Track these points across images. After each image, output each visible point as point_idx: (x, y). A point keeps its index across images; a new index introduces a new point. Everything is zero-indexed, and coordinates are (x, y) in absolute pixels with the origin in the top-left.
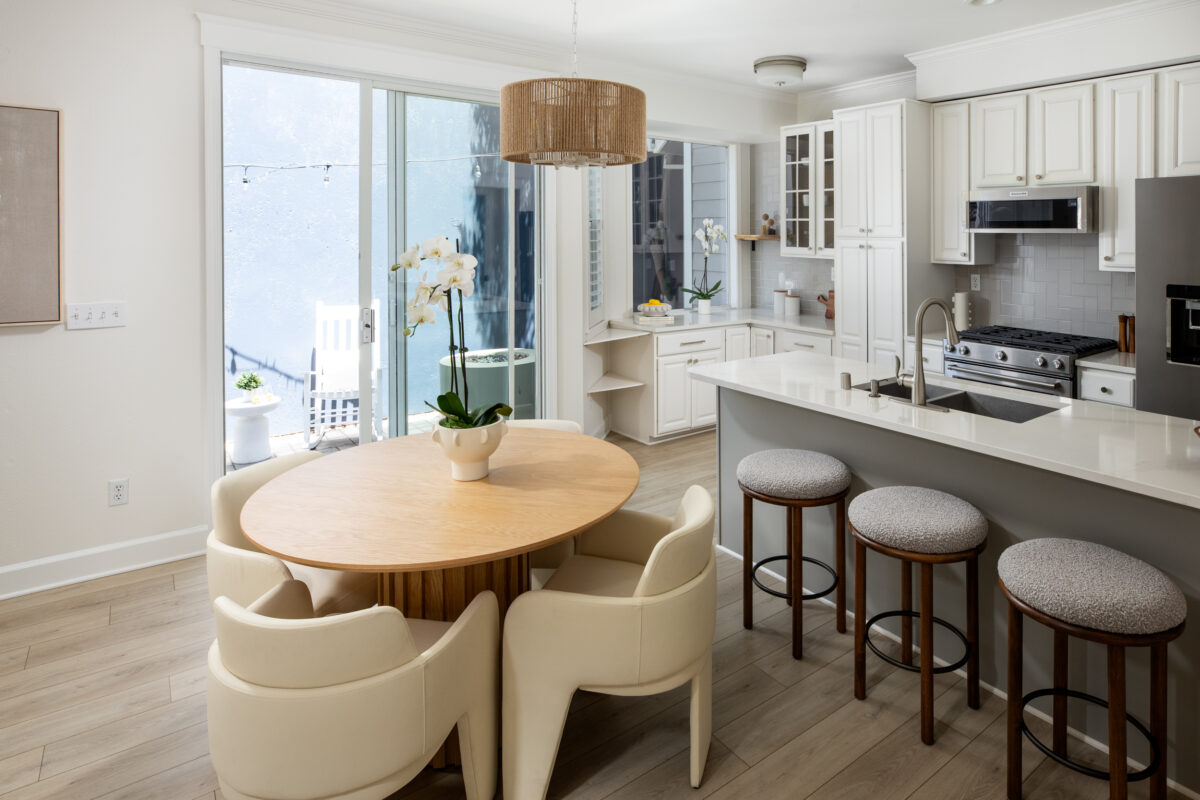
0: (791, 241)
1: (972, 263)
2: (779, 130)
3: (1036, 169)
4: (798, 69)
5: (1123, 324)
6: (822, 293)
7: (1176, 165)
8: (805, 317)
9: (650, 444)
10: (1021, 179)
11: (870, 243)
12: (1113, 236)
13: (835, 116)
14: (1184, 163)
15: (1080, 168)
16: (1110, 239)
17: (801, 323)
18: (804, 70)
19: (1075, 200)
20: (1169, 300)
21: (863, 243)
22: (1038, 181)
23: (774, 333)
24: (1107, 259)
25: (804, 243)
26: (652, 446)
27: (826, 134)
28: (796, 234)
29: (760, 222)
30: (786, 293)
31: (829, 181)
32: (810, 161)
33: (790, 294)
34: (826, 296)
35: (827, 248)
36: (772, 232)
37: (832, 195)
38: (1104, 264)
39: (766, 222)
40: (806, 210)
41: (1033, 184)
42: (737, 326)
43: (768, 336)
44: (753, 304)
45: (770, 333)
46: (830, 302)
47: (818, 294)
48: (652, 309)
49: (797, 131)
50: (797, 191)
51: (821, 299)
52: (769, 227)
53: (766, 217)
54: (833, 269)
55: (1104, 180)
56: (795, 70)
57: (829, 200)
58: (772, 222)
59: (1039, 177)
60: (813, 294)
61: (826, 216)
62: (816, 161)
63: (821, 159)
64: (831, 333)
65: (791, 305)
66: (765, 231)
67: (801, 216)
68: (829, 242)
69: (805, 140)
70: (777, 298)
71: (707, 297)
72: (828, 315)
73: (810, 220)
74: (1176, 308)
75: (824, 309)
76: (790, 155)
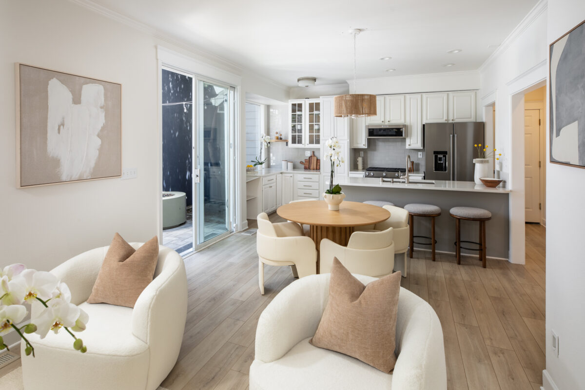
0: (294, 142)
1: (366, 148)
2: (288, 101)
3: (387, 119)
10: (383, 122)
12: (410, 139)
13: (321, 97)
15: (401, 119)
16: (409, 140)
17: (294, 170)
18: (315, 82)
19: (402, 128)
20: (434, 155)
24: (409, 145)
25: (300, 142)
27: (310, 104)
28: (296, 140)
29: (274, 135)
30: (287, 161)
31: (311, 120)
32: (303, 113)
33: (289, 162)
34: (304, 161)
35: (310, 143)
36: (281, 139)
37: (313, 125)
38: (407, 147)
39: (277, 135)
40: (300, 131)
41: (387, 123)
42: (279, 173)
43: (291, 177)
44: (269, 166)
45: (292, 175)
46: (306, 164)
47: (300, 161)
48: (250, 169)
49: (297, 102)
50: (297, 124)
51: (301, 163)
52: (279, 137)
53: (277, 133)
54: (306, 152)
55: (408, 123)
56: (312, 82)
57: (311, 127)
58: (281, 135)
59: (389, 121)
60: (298, 161)
61: (310, 133)
62: (305, 113)
63: (308, 113)
64: (319, 173)
65: (290, 165)
66: (277, 138)
67: (298, 133)
68: (311, 142)
69: (300, 105)
70: (284, 163)
71: (261, 164)
72: (306, 168)
73: (303, 134)
74: (436, 157)
75: (303, 166)
76: (294, 111)
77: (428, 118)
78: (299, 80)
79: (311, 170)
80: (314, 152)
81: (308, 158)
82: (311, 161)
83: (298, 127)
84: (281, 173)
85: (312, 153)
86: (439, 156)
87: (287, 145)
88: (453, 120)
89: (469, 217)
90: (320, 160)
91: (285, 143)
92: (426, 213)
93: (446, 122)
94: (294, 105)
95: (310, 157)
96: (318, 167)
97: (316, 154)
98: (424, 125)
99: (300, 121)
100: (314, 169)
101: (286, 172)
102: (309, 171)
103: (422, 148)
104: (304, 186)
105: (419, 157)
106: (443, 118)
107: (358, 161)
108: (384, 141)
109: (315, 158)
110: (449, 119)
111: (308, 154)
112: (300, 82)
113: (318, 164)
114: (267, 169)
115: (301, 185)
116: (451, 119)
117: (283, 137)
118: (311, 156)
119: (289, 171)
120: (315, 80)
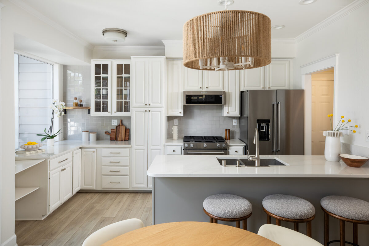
0: (97, 109)
1: (182, 115)
2: (91, 61)
3: (205, 85)
4: (123, 36)
5: (226, 132)
6: (106, 130)
7: (245, 87)
8: (99, 141)
9: (43, 219)
10: (201, 88)
11: (149, 109)
12: (229, 106)
13: (131, 58)
14: (247, 86)
15: (219, 85)
17: (97, 144)
18: (126, 36)
19: (222, 95)
20: (257, 124)
21: (147, 109)
22: (206, 89)
23: (96, 150)
24: (227, 113)
25: (105, 109)
26: (45, 219)
27: (118, 65)
28: (101, 106)
29: (71, 100)
30: (89, 132)
31: (119, 84)
32: (109, 76)
33: (92, 132)
34: (110, 131)
35: (118, 111)
36: (81, 105)
37: (121, 90)
38: (225, 114)
39: (76, 101)
40: (105, 97)
41: (204, 89)
42: (77, 149)
43: (94, 152)
44: (65, 138)
45: (95, 150)
46: (112, 134)
47: (105, 131)
48: (30, 147)
49: (102, 62)
50: (101, 88)
51: (107, 133)
52: (79, 103)
53: (76, 99)
54: (112, 120)
55: (226, 90)
56: (122, 36)
57: (120, 92)
58: (81, 101)
59: (207, 88)
60: (102, 131)
61: (117, 99)
62: (112, 76)
63: (115, 76)
64: (130, 146)
65: (92, 136)
66: (77, 105)
67: (103, 99)
68: (119, 109)
69: (106, 67)
70: (84, 134)
71: (53, 137)
72: (112, 139)
73: (109, 100)
74: (259, 125)
75: (109, 137)
76: (97, 72)
77: (246, 85)
78: (104, 32)
79: (119, 142)
80: (122, 121)
81: (115, 128)
82: (119, 131)
83: (103, 92)
84: (81, 148)
85: (120, 122)
86: (262, 125)
87: (89, 112)
88: (269, 88)
89: (362, 219)
90: (129, 130)
91: (87, 111)
92: (303, 218)
93: (263, 89)
94: (98, 66)
95: (117, 127)
96: (127, 137)
97: (125, 122)
98: (242, 93)
99: (106, 85)
100: (122, 140)
101: (87, 146)
102: (116, 144)
103: (240, 116)
104: (110, 162)
105: (234, 124)
106: (260, 86)
107: (172, 130)
108: (200, 109)
109: (124, 128)
110: (265, 86)
111: (115, 123)
112: (105, 34)
113: (127, 134)
114: (63, 142)
115: (106, 161)
116: (268, 87)
117: (84, 104)
118: (119, 126)
119: (91, 145)
120: (125, 33)
